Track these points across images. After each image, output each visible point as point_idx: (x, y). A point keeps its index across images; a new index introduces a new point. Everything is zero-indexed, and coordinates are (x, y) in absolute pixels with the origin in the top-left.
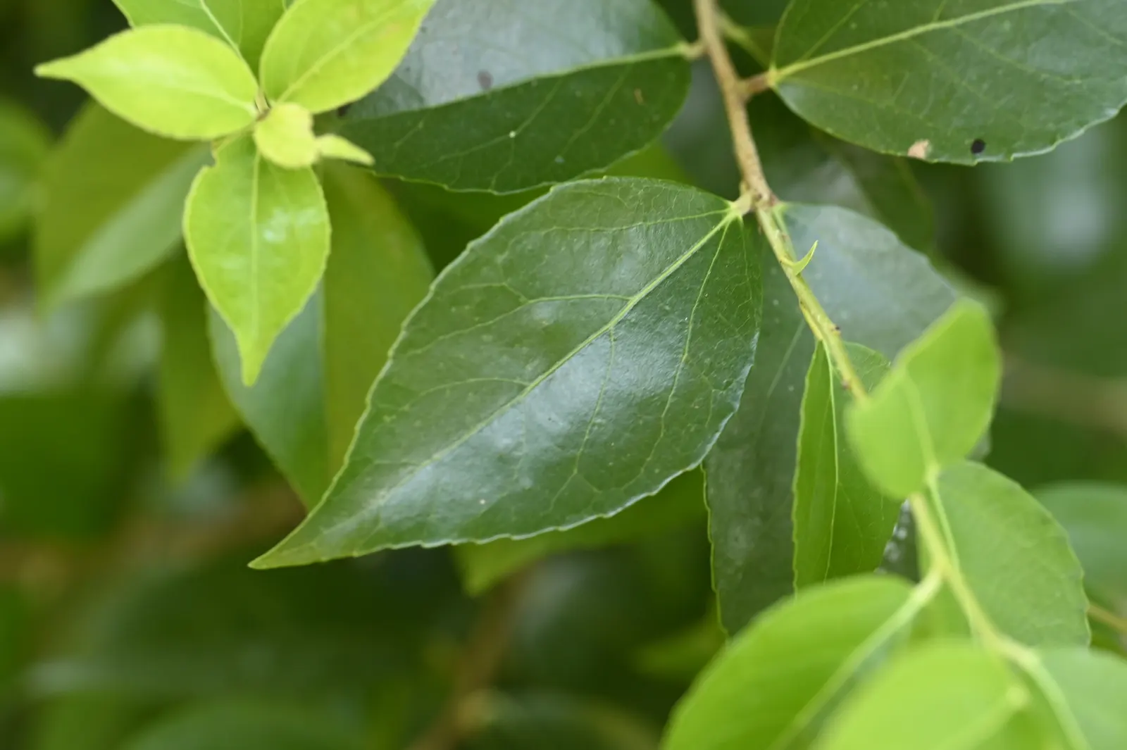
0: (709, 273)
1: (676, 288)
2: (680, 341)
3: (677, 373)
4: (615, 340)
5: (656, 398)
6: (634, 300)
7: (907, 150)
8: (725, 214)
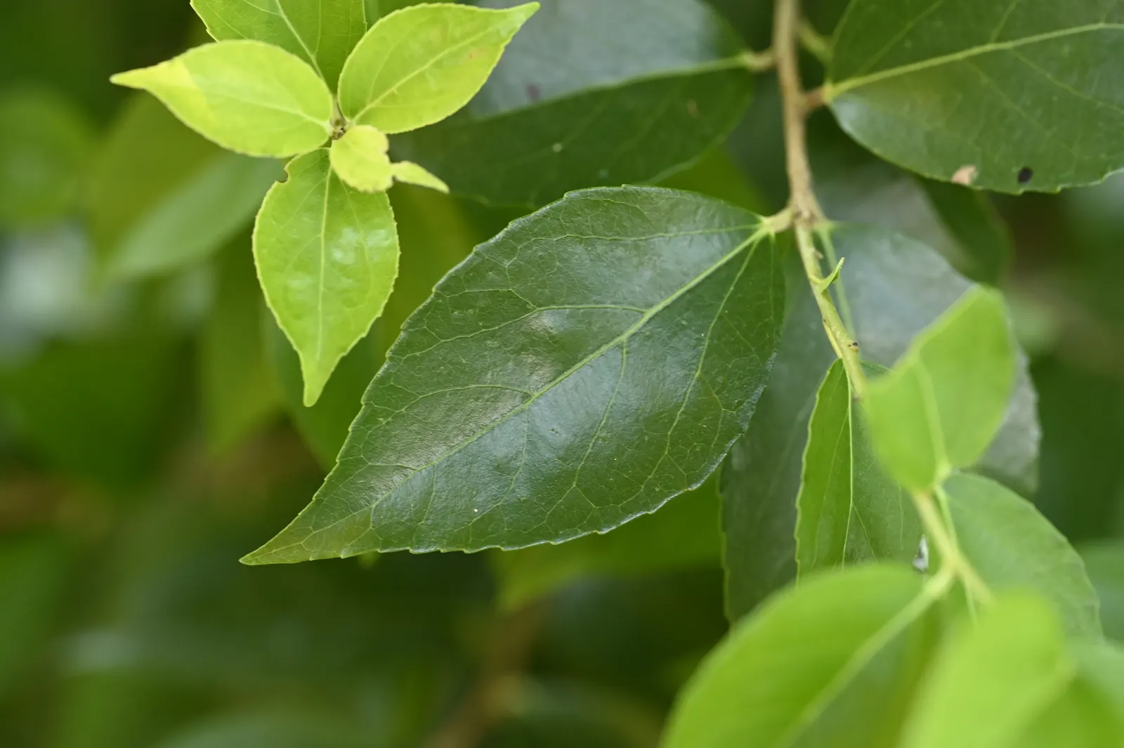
0: (732, 288)
1: (695, 301)
2: (694, 357)
3: (687, 390)
4: (627, 353)
5: (666, 414)
6: (650, 313)
7: (951, 174)
8: (756, 230)
